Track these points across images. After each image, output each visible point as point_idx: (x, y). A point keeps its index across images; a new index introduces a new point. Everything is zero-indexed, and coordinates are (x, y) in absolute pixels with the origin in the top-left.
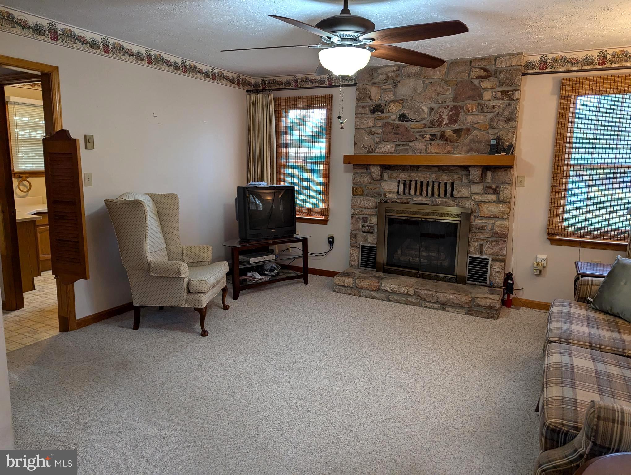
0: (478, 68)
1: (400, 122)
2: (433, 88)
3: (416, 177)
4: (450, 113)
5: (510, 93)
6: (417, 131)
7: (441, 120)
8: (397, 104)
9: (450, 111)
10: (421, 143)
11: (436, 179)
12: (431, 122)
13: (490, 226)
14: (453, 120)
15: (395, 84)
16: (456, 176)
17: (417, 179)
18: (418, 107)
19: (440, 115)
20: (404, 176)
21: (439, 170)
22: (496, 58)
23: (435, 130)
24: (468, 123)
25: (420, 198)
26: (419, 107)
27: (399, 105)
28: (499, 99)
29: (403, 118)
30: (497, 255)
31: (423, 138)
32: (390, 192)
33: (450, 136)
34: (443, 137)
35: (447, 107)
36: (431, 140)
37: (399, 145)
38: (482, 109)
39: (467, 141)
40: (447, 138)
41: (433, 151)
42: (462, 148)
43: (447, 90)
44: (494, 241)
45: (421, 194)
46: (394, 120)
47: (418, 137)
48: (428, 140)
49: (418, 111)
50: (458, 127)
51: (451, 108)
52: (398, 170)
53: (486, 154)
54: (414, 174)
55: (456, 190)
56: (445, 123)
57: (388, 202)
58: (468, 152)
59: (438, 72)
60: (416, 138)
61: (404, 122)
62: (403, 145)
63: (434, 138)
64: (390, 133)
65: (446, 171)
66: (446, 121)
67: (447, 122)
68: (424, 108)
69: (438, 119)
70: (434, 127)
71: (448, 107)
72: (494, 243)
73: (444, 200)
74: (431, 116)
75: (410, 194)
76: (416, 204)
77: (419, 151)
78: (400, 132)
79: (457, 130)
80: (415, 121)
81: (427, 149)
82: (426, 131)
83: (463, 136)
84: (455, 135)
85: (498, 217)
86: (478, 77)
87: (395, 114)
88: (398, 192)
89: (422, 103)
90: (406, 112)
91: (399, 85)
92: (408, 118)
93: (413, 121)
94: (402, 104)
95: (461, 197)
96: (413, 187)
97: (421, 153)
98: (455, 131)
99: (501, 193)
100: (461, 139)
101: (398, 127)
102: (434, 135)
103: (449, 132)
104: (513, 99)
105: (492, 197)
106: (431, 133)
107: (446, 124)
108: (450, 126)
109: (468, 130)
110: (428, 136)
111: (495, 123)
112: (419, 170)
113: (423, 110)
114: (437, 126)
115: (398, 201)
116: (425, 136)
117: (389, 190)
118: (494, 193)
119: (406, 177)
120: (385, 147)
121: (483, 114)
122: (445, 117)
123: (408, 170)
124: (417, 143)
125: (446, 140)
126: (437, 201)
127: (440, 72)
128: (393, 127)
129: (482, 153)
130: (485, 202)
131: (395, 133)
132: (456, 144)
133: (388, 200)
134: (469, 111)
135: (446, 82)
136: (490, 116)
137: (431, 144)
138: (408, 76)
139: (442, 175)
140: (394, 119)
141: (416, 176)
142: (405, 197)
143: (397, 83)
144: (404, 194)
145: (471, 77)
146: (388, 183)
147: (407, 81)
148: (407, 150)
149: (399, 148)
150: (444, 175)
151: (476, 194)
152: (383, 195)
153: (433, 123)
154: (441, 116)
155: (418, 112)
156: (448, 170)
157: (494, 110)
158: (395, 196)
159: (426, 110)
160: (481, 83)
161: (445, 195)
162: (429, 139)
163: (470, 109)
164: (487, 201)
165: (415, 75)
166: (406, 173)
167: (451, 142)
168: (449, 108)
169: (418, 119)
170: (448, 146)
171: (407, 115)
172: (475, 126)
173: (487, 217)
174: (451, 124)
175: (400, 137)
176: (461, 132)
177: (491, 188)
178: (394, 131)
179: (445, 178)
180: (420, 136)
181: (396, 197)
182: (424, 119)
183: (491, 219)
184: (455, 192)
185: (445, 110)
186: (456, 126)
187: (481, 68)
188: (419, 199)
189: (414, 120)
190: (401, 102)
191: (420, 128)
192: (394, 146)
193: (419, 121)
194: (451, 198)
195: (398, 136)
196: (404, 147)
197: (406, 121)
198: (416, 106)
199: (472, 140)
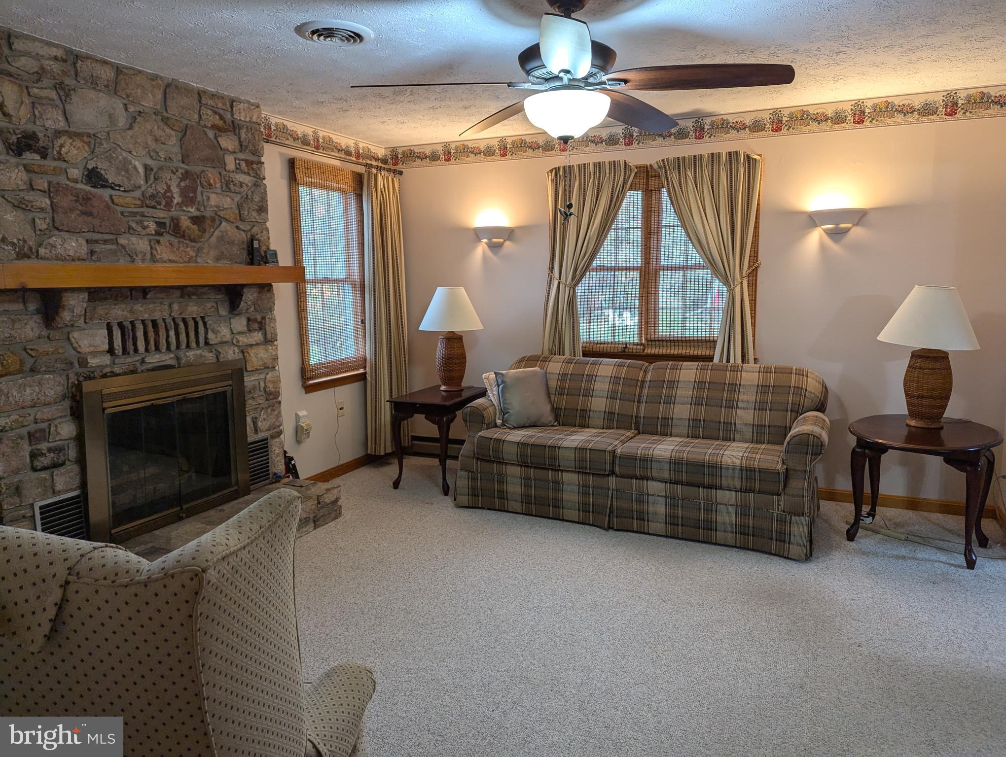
0: (211, 110)
1: (88, 188)
2: (148, 127)
3: (145, 312)
4: (183, 184)
5: (255, 166)
6: (128, 212)
7: (169, 194)
8: (78, 143)
9: (182, 180)
10: (141, 239)
11: (181, 314)
12: (153, 196)
13: (262, 385)
14: (189, 198)
15: (64, 92)
16: (209, 305)
17: (146, 316)
18: (125, 159)
19: (166, 183)
20: (120, 312)
21: (182, 296)
22: (232, 102)
23: (161, 214)
24: (211, 207)
25: (157, 356)
26: (126, 162)
27: (83, 147)
28: (245, 173)
29: (94, 177)
30: (274, 428)
31: (145, 228)
32: (94, 354)
33: (188, 227)
34: (176, 230)
35: (174, 170)
36: (158, 234)
37: (97, 242)
38: (228, 185)
39: (213, 239)
40: (184, 231)
41: (165, 257)
42: (209, 251)
43: (170, 136)
44: (269, 407)
45: (157, 348)
46: (75, 181)
47: (134, 225)
48: (152, 234)
49: (125, 167)
50: (197, 213)
51: (182, 174)
52: (106, 299)
53: (241, 263)
54: (138, 307)
55: (213, 331)
56: (175, 201)
57: (94, 378)
58: (218, 259)
59: (150, 95)
60: (130, 228)
61: (97, 187)
62: (105, 242)
63: (162, 230)
64: (72, 210)
65: (194, 297)
66: (177, 199)
67: (180, 200)
68: (137, 163)
69: (165, 193)
70: (158, 207)
71: (177, 171)
72: (269, 410)
73: (199, 352)
74: (149, 183)
75: (136, 350)
76: (154, 369)
77: (140, 256)
78: (95, 211)
79: (197, 217)
80: (122, 189)
81: (154, 252)
82: (146, 214)
83: (208, 229)
84: (195, 227)
85: (268, 368)
86: (214, 127)
87: (75, 166)
88: (111, 351)
89: (130, 152)
90: (102, 165)
91: (75, 98)
92: (107, 181)
93: (117, 188)
94: (89, 144)
95: (220, 343)
96: (140, 334)
97: (143, 260)
98: (196, 220)
99: (267, 327)
100: (207, 235)
101: (89, 199)
102: (161, 224)
103: (185, 223)
104: (260, 178)
105: (258, 336)
106: (157, 220)
107: (178, 203)
108: (185, 208)
109: (213, 220)
110: (152, 226)
111: (246, 213)
112: (148, 296)
113: (135, 168)
114: (164, 206)
115: (117, 370)
116: (146, 224)
117: (92, 349)
118: (260, 329)
119: (125, 313)
120: (65, 245)
121: (228, 193)
122: (175, 190)
123: (127, 297)
124: (134, 239)
125: (183, 237)
126: (187, 357)
127: (154, 97)
128: (78, 197)
129: (236, 262)
130: (252, 345)
131: (84, 213)
132: (198, 245)
133: (93, 372)
134: (210, 185)
135: (165, 120)
136: (237, 198)
137: (158, 242)
138: (92, 83)
139: (187, 306)
140: (75, 177)
141: (143, 311)
142: (129, 360)
143: (69, 90)
144: (125, 351)
145: (202, 123)
146: (87, 332)
147: (92, 94)
148: (114, 252)
149: (98, 248)
150: (191, 304)
151: (239, 333)
152: (76, 365)
153: (158, 199)
154: (169, 187)
155: (127, 171)
156: (197, 295)
157: (242, 190)
158: (107, 359)
159: (141, 170)
160: (219, 139)
161: (197, 342)
162: (153, 232)
163: (212, 181)
164: (254, 343)
165: (107, 86)
166: (123, 306)
167: (191, 241)
168: (179, 174)
169: (127, 185)
170: (187, 247)
171: (103, 172)
172: (221, 214)
173: (257, 370)
174: (187, 206)
175: (96, 222)
176: (204, 222)
177: (256, 320)
178: (80, 207)
179: (193, 309)
180: (137, 223)
181: (108, 363)
182: (140, 187)
183: (259, 372)
184: (211, 335)
185: (172, 175)
186: (193, 211)
187: (215, 113)
188: (154, 359)
189: (120, 186)
190: (86, 139)
191: (133, 206)
192: (84, 242)
193: (130, 191)
194: (207, 347)
195: (90, 218)
196: (109, 247)
197: (103, 186)
198: (120, 157)
199: (221, 239)
